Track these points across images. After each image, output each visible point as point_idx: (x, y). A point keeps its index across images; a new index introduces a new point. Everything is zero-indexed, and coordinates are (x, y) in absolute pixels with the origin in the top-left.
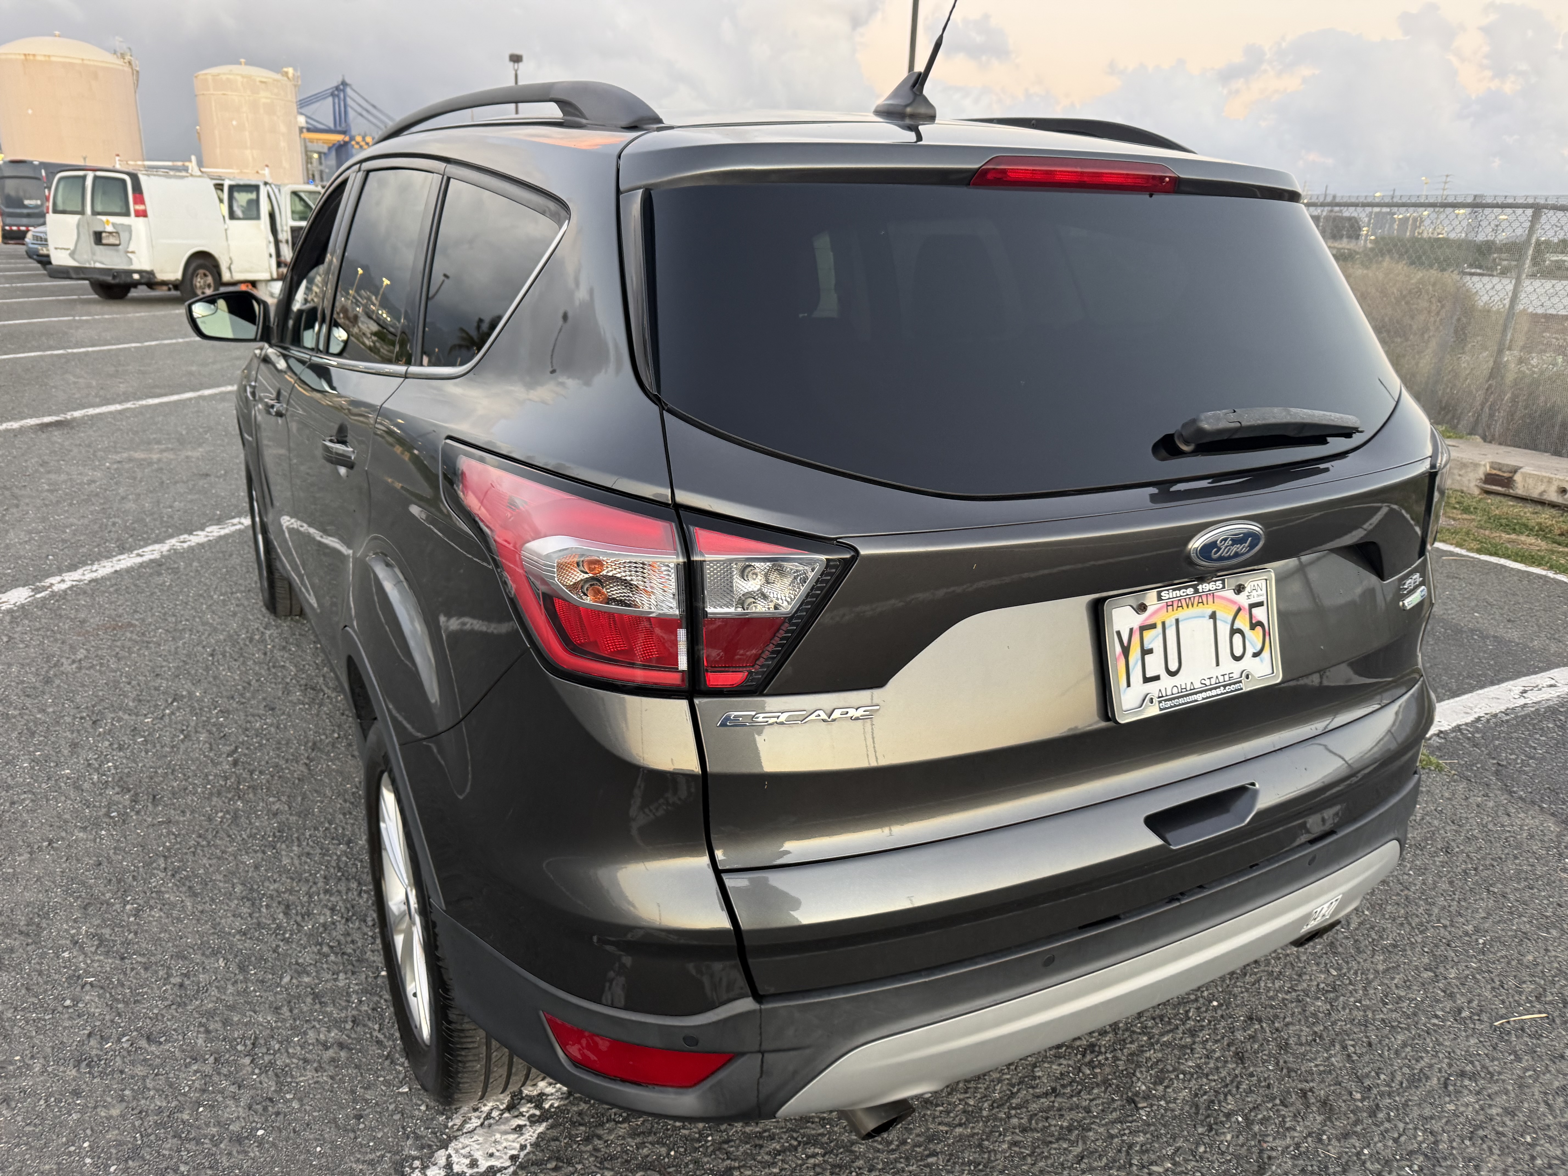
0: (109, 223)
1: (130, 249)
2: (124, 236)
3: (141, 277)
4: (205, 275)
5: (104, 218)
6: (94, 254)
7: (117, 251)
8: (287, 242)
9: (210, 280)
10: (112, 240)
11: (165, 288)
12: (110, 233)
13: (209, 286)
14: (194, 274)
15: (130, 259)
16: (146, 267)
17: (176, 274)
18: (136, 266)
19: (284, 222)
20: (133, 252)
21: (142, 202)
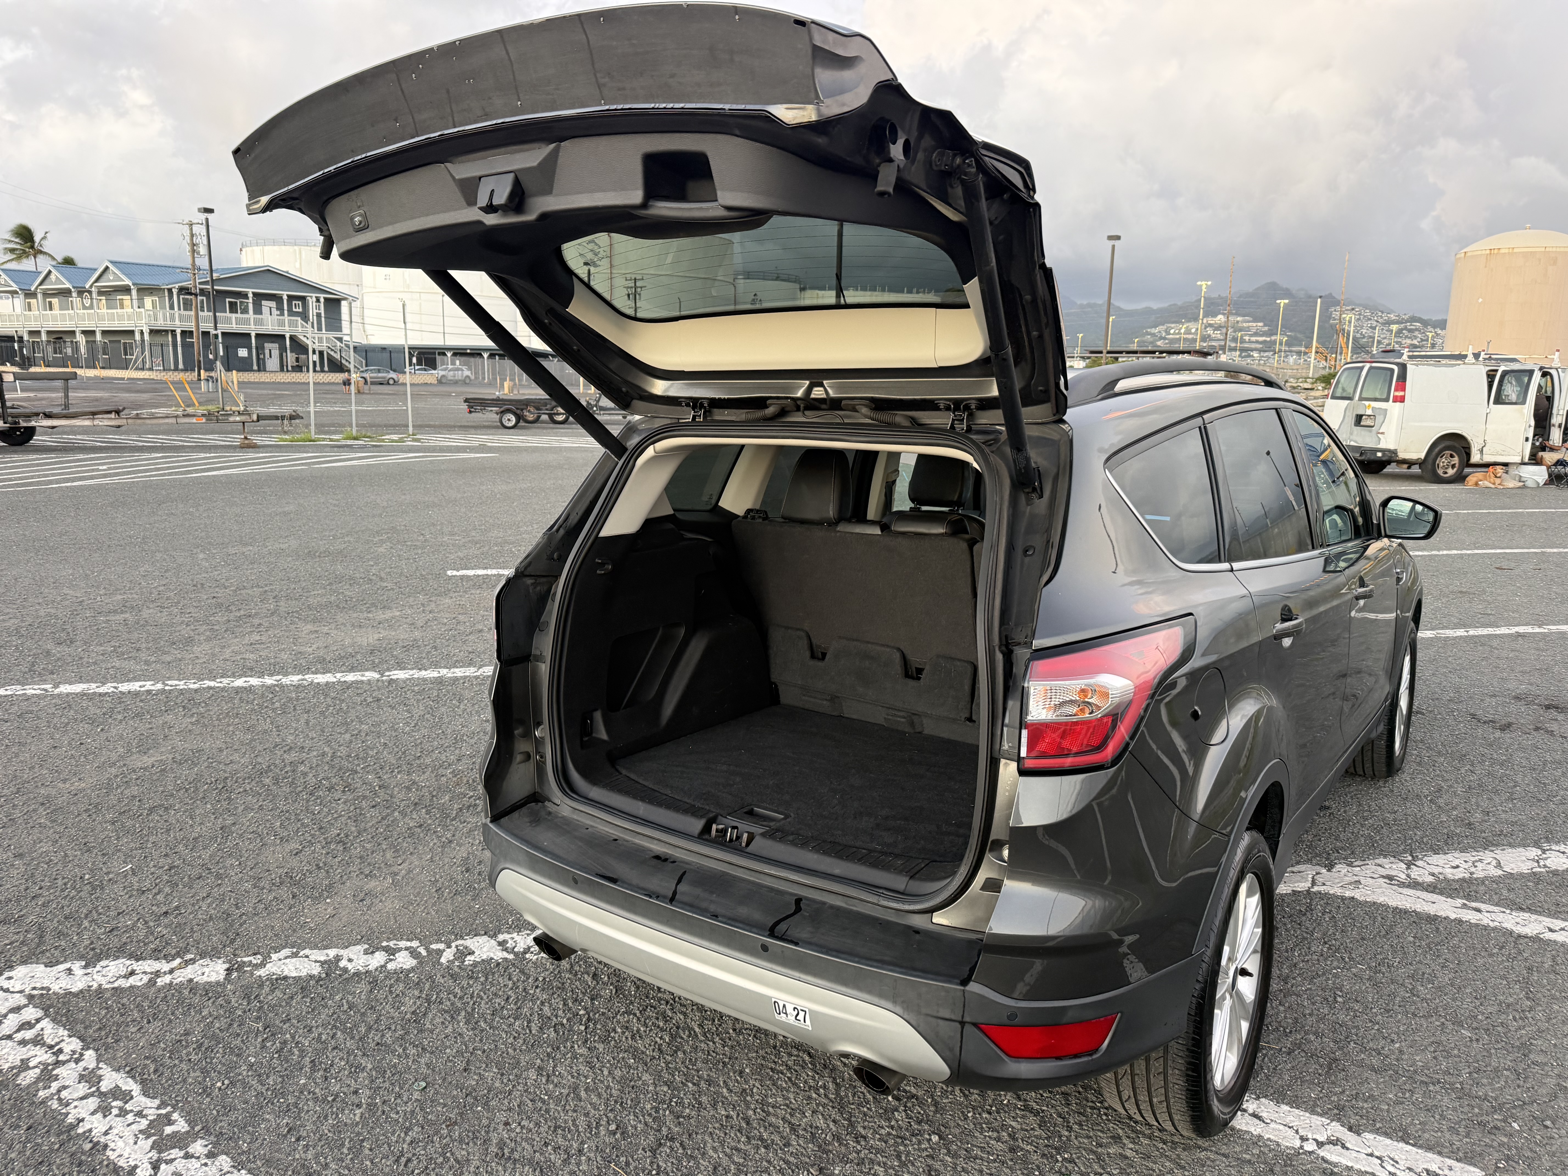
0: (1369, 408)
1: (1381, 431)
2: (1379, 419)
3: (1384, 455)
4: (1452, 456)
5: (1367, 403)
6: (1351, 434)
7: (1371, 431)
8: (1560, 426)
9: (1456, 460)
10: (1369, 422)
11: (1406, 466)
12: (1369, 416)
13: (1453, 466)
14: (1440, 454)
15: (1380, 439)
16: (1392, 447)
17: (1419, 453)
18: (1383, 445)
19: (1561, 406)
20: (1382, 433)
21: (1404, 389)
